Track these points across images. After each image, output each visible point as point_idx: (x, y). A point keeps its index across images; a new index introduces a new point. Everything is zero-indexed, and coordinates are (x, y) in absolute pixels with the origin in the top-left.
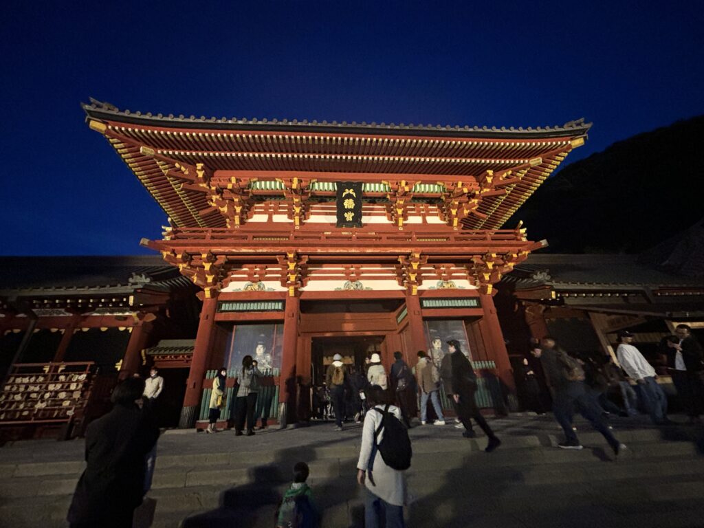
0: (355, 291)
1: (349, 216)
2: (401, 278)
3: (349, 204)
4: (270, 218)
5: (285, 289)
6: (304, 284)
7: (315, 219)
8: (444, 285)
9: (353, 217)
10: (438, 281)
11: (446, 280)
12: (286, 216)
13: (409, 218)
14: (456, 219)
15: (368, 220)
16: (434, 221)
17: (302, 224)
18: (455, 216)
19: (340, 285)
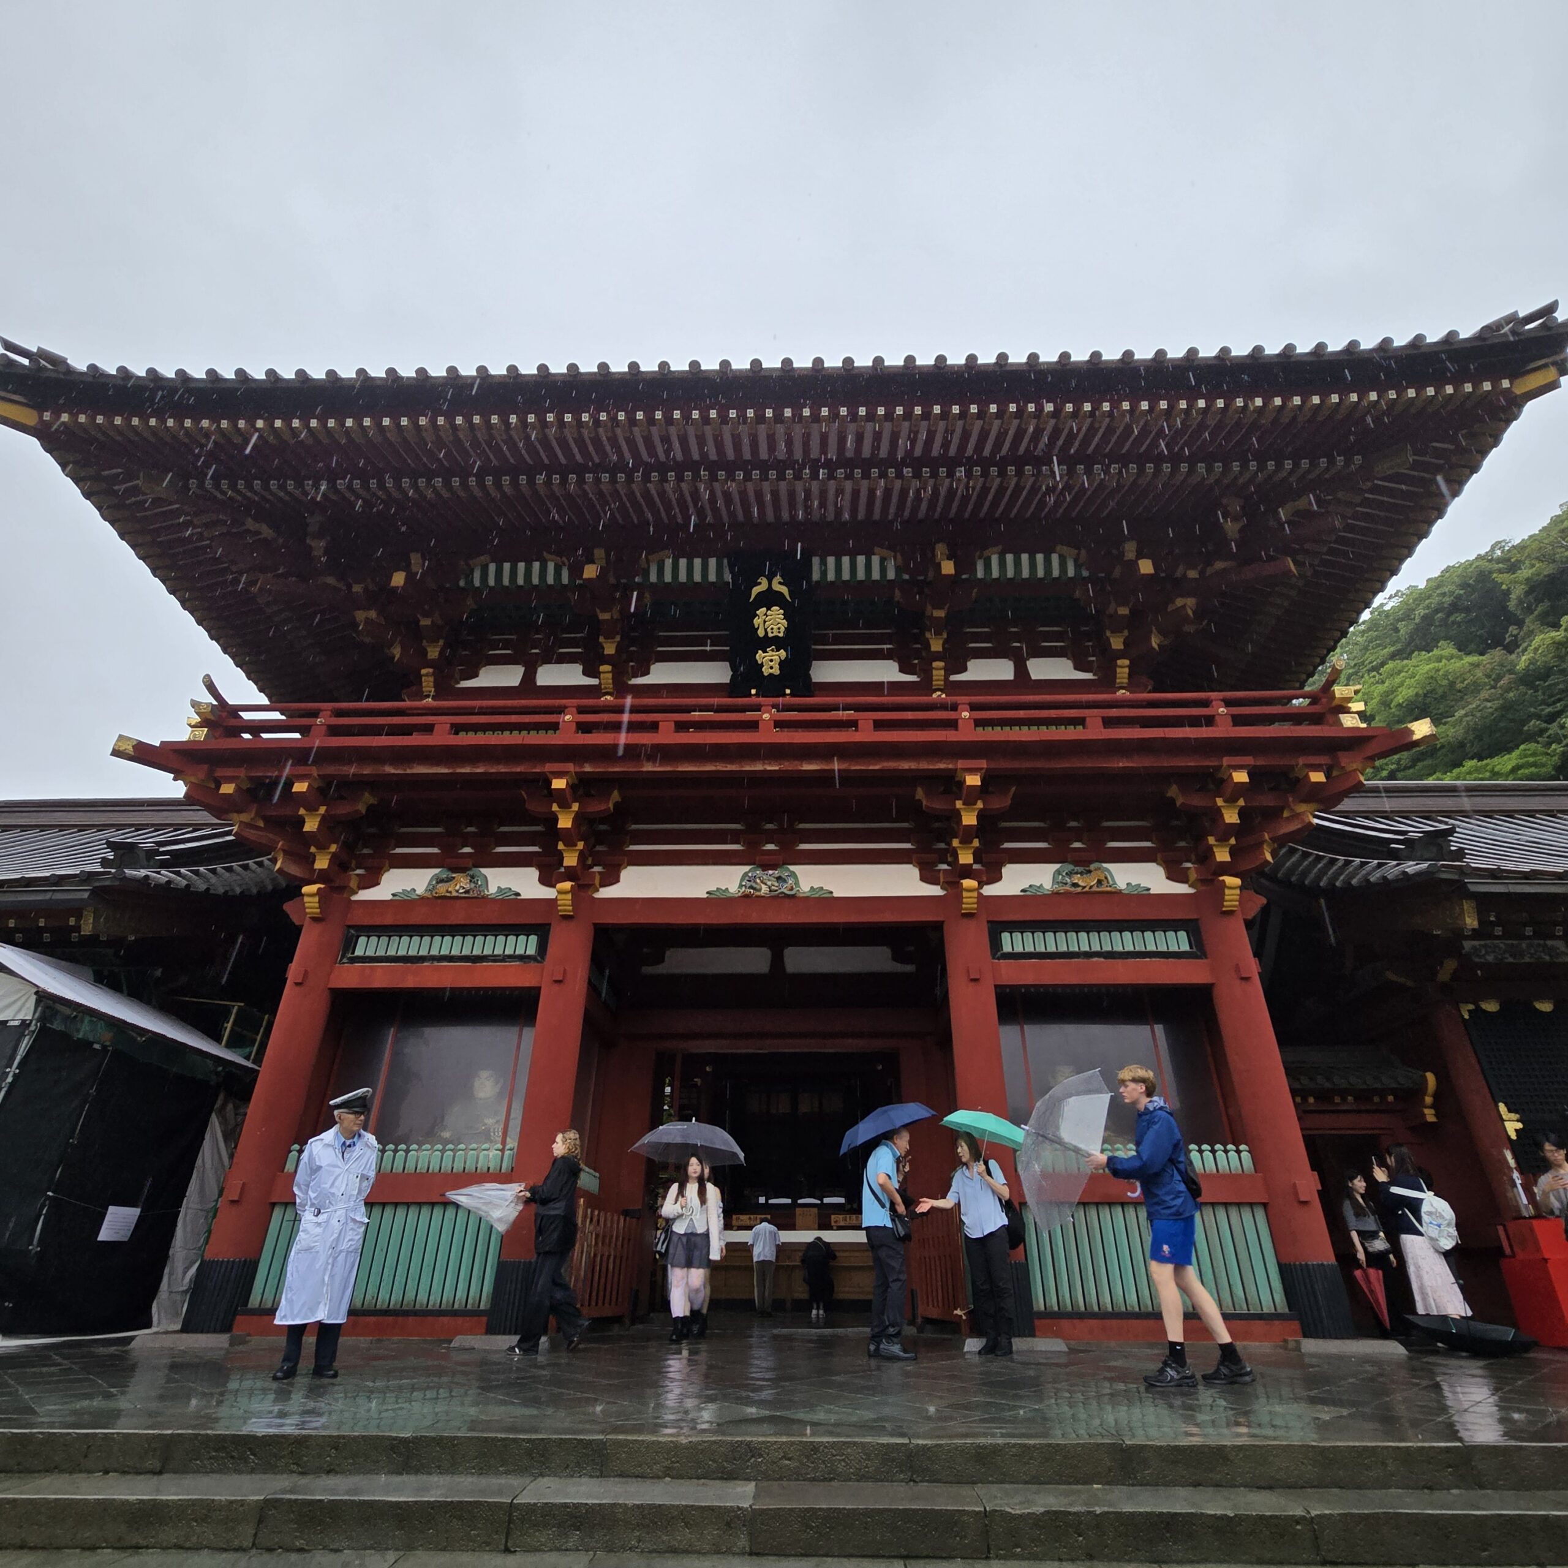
0: (774, 900)
1: (770, 661)
3: (771, 622)
5: (546, 893)
6: (613, 878)
7: (662, 674)
8: (1076, 879)
9: (782, 664)
10: (1057, 866)
11: (1083, 862)
12: (578, 668)
13: (972, 664)
14: (1122, 664)
15: (835, 672)
16: (1052, 671)
17: (625, 690)
18: (1121, 655)
19: (725, 880)
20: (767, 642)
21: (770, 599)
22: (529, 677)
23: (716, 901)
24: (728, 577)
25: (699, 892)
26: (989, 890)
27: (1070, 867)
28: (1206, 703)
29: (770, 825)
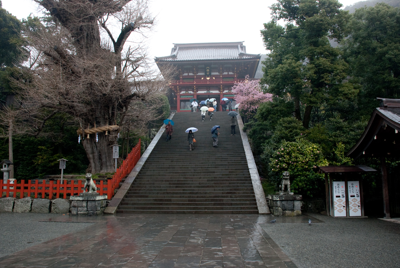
0: (209, 93)
1: (208, 73)
2: (219, 90)
3: (208, 70)
5: (193, 93)
6: (197, 92)
7: (199, 74)
8: (229, 91)
12: (192, 73)
13: (224, 73)
14: (235, 74)
15: (213, 74)
16: (231, 73)
17: (196, 76)
18: (235, 73)
19: (205, 92)
20: (207, 72)
21: (208, 69)
22: (188, 74)
23: (205, 93)
24: (204, 67)
25: (204, 93)
26: (223, 92)
28: (238, 80)
29: (208, 87)
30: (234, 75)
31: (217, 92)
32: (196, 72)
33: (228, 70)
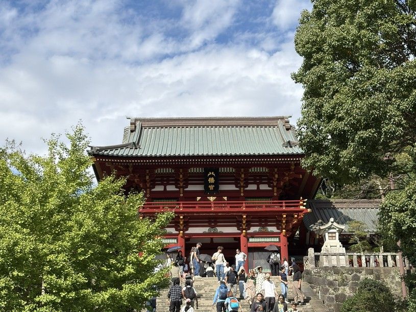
0: (214, 233)
1: (211, 187)
2: (239, 226)
3: (211, 180)
4: (165, 188)
5: (177, 232)
6: (187, 230)
7: (191, 188)
8: (262, 230)
9: (214, 188)
10: (259, 227)
11: (264, 226)
12: (174, 186)
13: (249, 186)
14: (275, 188)
15: (224, 188)
16: (264, 187)
17: (185, 192)
18: (275, 186)
19: (205, 230)
20: (211, 184)
21: (211, 176)
23: (204, 234)
24: (203, 171)
25: (201, 232)
26: (248, 232)
27: (261, 227)
28: (282, 203)
29: (213, 220)
30: (272, 191)
31: (234, 230)
32: (184, 184)
33: (258, 179)
